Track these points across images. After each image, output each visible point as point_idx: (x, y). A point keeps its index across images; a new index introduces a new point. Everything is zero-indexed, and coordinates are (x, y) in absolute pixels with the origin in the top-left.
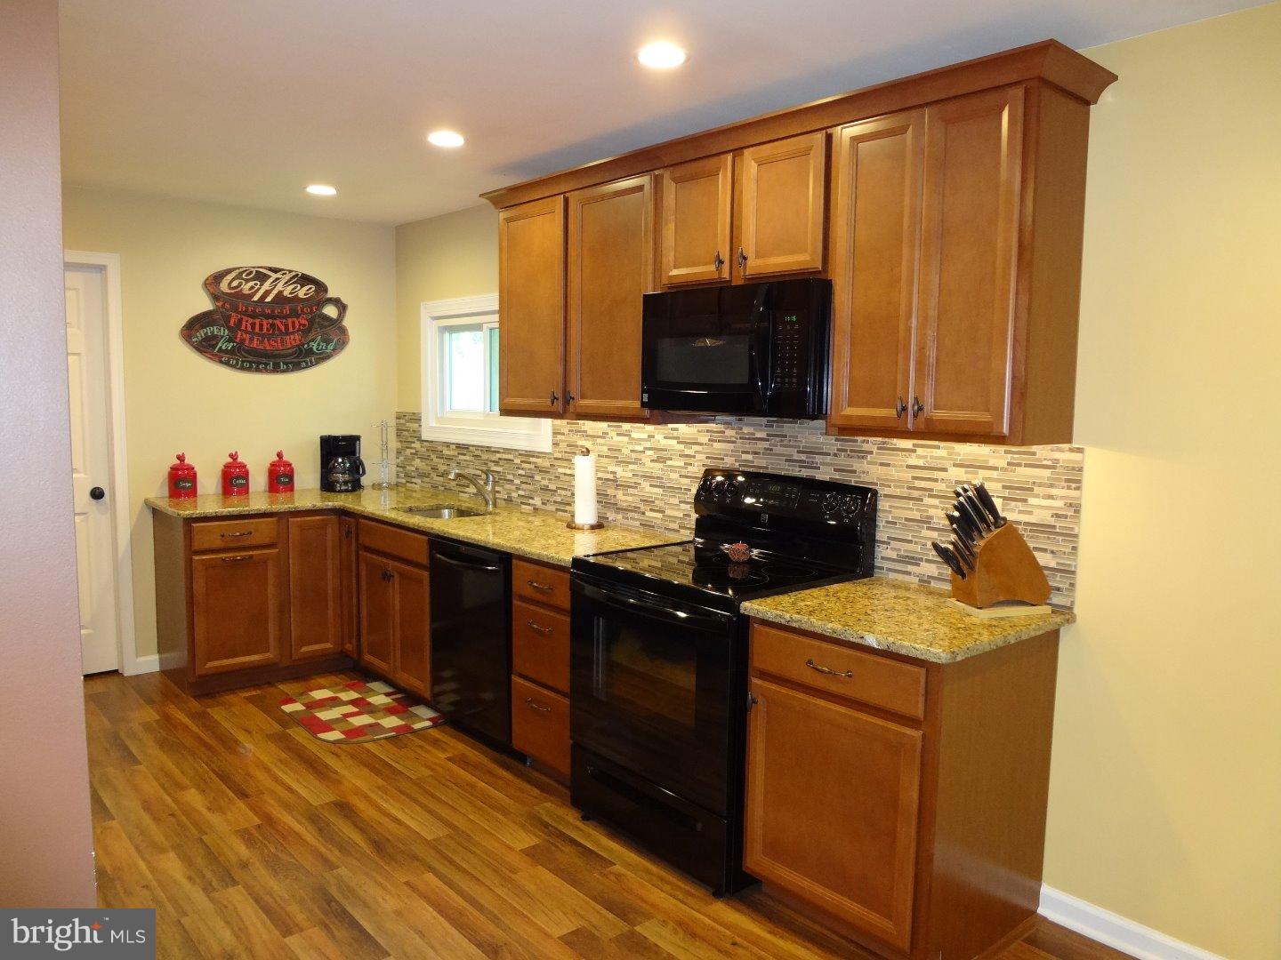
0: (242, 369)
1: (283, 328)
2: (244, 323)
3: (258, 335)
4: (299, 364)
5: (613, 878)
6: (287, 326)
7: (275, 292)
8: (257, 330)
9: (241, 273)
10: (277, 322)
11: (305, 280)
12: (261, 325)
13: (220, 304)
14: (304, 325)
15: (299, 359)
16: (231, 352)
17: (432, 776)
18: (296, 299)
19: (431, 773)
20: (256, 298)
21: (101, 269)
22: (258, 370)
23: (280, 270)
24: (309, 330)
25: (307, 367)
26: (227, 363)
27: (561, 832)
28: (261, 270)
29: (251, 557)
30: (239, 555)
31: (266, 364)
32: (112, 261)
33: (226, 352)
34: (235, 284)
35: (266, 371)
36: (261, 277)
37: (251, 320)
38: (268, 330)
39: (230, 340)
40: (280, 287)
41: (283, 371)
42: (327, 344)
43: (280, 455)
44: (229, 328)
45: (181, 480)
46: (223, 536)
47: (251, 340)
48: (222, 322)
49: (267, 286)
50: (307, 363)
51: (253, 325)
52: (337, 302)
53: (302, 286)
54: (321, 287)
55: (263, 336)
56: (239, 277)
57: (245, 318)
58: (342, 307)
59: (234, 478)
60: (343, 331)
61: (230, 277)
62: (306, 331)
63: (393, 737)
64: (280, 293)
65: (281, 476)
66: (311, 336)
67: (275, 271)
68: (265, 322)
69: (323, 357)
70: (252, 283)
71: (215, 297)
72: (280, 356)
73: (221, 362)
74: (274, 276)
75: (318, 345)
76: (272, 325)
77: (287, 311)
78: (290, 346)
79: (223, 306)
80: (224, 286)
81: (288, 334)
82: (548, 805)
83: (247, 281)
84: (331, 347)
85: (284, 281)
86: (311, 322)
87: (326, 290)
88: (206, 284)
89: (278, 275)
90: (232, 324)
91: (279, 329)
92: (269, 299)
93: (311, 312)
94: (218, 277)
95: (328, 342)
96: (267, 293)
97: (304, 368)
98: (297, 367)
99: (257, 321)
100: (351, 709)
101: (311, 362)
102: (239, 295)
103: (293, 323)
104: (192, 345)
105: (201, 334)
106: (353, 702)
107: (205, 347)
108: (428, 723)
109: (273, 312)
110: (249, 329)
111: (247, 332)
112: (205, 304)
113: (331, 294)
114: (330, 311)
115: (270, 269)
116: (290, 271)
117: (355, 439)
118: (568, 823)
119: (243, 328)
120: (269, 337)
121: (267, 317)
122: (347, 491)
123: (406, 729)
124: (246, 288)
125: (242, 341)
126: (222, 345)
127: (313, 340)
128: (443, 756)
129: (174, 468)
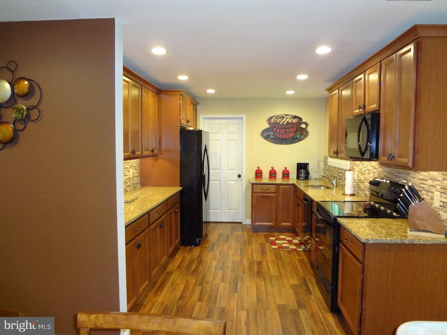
0: (277, 143)
1: (288, 131)
2: (277, 131)
3: (281, 134)
4: (293, 142)
5: (308, 298)
6: (290, 131)
7: (286, 121)
8: (281, 132)
9: (277, 117)
10: (287, 130)
11: (295, 117)
12: (282, 131)
13: (271, 126)
14: (295, 130)
15: (293, 140)
16: (274, 139)
17: (289, 262)
18: (293, 123)
19: (290, 261)
20: (281, 124)
21: (242, 118)
22: (281, 144)
23: (288, 115)
24: (296, 132)
25: (295, 143)
26: (272, 142)
27: (307, 284)
28: (283, 115)
29: (268, 195)
30: (265, 195)
31: (283, 142)
32: (244, 116)
33: (272, 139)
34: (275, 120)
35: (283, 144)
36: (283, 118)
37: (279, 130)
38: (284, 132)
39: (273, 136)
40: (288, 120)
41: (288, 144)
42: (302, 136)
43: (286, 168)
44: (273, 132)
45: (259, 174)
46: (261, 189)
47: (279, 135)
48: (271, 131)
49: (284, 120)
50: (295, 141)
51: (280, 131)
52: (305, 123)
53: (294, 119)
54: (300, 119)
55: (283, 134)
56: (276, 118)
57: (278, 129)
58: (307, 125)
59: (273, 174)
60: (307, 132)
61: (274, 118)
62: (295, 132)
63: (290, 251)
64: (288, 121)
65: (286, 174)
66: (297, 133)
67: (287, 115)
68: (283, 130)
69: (300, 140)
70: (280, 119)
71: (270, 124)
72: (288, 140)
73: (271, 142)
74: (286, 117)
75: (299, 136)
76: (285, 131)
77: (290, 126)
78: (290, 137)
79: (272, 126)
80: (272, 121)
81: (290, 133)
82: (312, 277)
83: (278, 119)
84: (303, 136)
85: (289, 118)
86: (297, 129)
87: (302, 120)
88: (267, 121)
89: (287, 117)
90: (274, 131)
91: (287, 132)
92: (284, 124)
93: (297, 126)
94: (270, 118)
95: (302, 135)
96: (284, 122)
97: (294, 143)
98: (292, 143)
99: (281, 130)
100: (286, 242)
101: (297, 141)
102: (276, 123)
103: (291, 130)
104: (263, 137)
105: (266, 134)
106: (288, 241)
107: (267, 138)
108: (302, 250)
109: (286, 127)
110: (279, 132)
111: (278, 133)
112: (267, 126)
113: (303, 121)
114: (303, 126)
115: (285, 115)
116: (291, 115)
117: (308, 164)
118: (312, 282)
119: (277, 132)
120: (284, 134)
121: (284, 128)
122: (303, 180)
123: (295, 250)
124: (278, 121)
125: (277, 136)
126: (271, 137)
127: (297, 135)
128: (297, 258)
129: (257, 170)
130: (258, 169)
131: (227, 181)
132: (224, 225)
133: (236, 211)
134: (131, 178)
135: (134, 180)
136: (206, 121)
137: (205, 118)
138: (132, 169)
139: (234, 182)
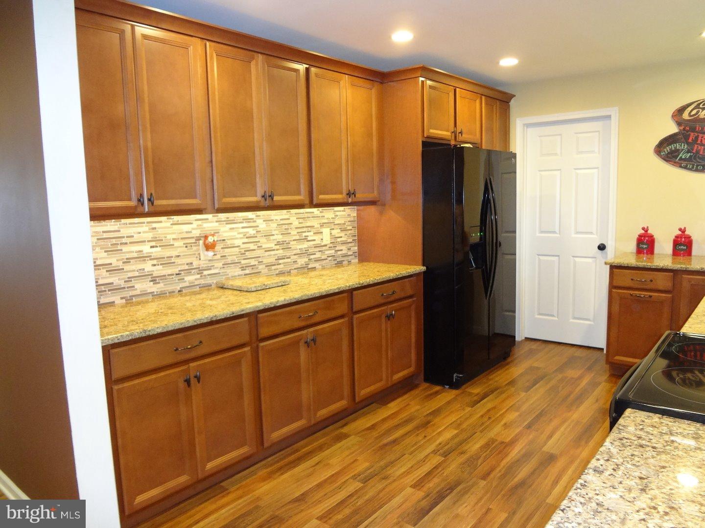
0: (697, 170)
2: (700, 139)
9: (699, 105)
13: (682, 128)
16: (689, 160)
21: (610, 117)
30: (643, 294)
32: (614, 111)
33: (685, 159)
34: (694, 112)
39: (689, 152)
44: (688, 143)
46: (633, 280)
48: (683, 140)
56: (697, 106)
57: (701, 135)
61: (689, 109)
71: (678, 123)
80: (686, 116)
83: (703, 109)
88: (673, 116)
90: (690, 140)
94: (681, 110)
104: (661, 158)
105: (668, 149)
107: (670, 158)
119: (699, 142)
124: (702, 115)
125: (697, 152)
126: (683, 155)
129: (640, 236)
130: (643, 232)
131: (574, 257)
132: (552, 346)
133: (592, 323)
134: (325, 246)
135: (337, 249)
136: (531, 131)
137: (528, 125)
138: (328, 230)
139: (590, 260)
